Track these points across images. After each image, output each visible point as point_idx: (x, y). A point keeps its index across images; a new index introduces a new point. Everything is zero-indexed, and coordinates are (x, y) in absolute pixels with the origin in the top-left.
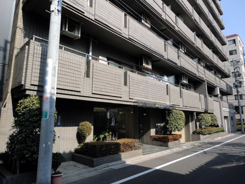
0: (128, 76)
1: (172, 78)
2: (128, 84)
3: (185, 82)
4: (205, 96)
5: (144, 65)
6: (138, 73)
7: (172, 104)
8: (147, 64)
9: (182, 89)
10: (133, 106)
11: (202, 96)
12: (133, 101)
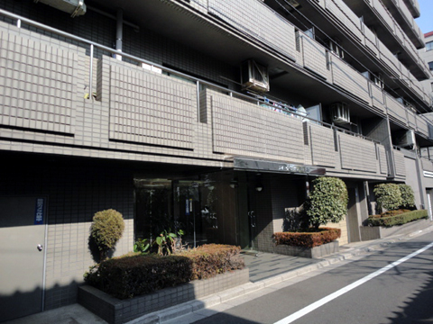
0: (208, 100)
1: (316, 111)
2: (209, 119)
3: (344, 119)
4: (388, 149)
5: (251, 80)
6: (234, 96)
7: (316, 163)
8: (259, 78)
9: (338, 133)
10: (225, 169)
11: (381, 148)
12: (223, 157)
